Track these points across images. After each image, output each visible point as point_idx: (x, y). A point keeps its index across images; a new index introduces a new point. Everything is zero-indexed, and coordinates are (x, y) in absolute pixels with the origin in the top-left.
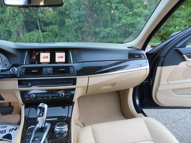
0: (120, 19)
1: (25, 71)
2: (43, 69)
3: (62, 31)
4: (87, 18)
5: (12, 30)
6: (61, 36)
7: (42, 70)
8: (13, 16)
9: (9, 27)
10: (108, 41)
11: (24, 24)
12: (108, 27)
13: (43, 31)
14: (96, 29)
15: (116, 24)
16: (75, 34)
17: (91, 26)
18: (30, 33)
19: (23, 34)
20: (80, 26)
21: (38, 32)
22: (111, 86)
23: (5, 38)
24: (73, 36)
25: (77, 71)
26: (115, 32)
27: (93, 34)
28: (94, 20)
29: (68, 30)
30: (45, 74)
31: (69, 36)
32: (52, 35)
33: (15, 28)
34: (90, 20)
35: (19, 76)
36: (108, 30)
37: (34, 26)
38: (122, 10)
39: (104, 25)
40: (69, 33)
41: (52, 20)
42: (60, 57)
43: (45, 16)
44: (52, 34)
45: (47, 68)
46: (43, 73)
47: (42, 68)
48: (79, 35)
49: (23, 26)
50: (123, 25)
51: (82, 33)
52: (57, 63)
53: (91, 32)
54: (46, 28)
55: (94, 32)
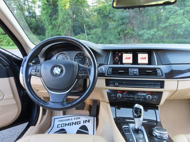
0: (167, 19)
1: (112, 70)
3: (105, 34)
4: (131, 20)
6: (104, 38)
8: (64, 22)
9: (60, 32)
11: (72, 28)
12: (154, 28)
13: (88, 35)
14: (139, 32)
15: (163, 24)
16: (118, 36)
17: (135, 28)
18: (77, 36)
20: (124, 28)
21: (83, 35)
24: (116, 38)
25: (165, 73)
26: (161, 33)
27: (137, 36)
28: (139, 21)
29: (111, 32)
30: (131, 74)
31: (112, 39)
32: (96, 38)
34: (134, 22)
35: (106, 75)
36: (152, 32)
37: (80, 30)
38: (170, 10)
39: (149, 26)
40: (112, 36)
41: (96, 24)
42: (143, 58)
43: (90, 21)
44: (96, 36)
45: (132, 69)
49: (71, 30)
50: (170, 25)
51: (125, 36)
52: (139, 64)
53: (134, 34)
54: (90, 32)
55: (137, 34)
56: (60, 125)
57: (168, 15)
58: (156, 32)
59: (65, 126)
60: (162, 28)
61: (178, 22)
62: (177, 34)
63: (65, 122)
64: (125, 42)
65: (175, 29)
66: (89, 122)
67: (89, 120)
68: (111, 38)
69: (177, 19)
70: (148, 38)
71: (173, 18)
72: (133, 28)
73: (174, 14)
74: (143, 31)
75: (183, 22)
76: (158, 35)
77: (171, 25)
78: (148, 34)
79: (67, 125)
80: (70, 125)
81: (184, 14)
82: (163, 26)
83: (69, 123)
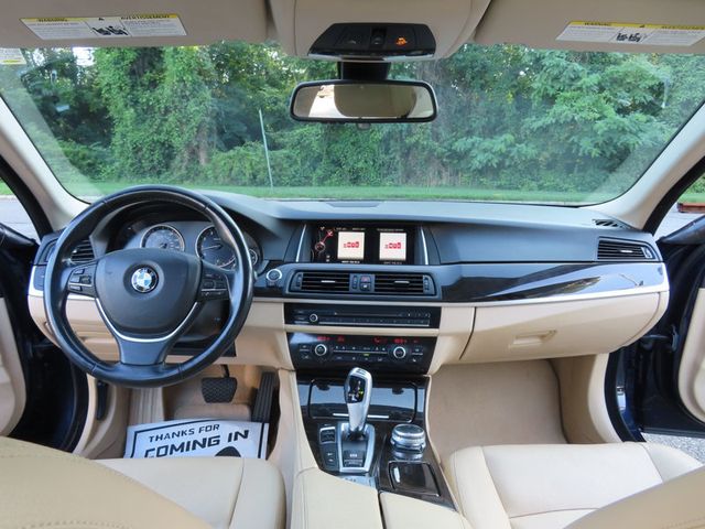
0: (550, 100)
1: (303, 279)
2: (349, 276)
3: (335, 147)
5: (177, 142)
6: (333, 162)
7: (348, 281)
8: (183, 97)
9: (168, 133)
10: (503, 182)
11: (214, 122)
12: (504, 130)
13: (273, 146)
14: (456, 144)
15: (534, 118)
16: (382, 156)
17: (441, 130)
18: (231, 153)
19: (210, 155)
21: (256, 149)
22: (538, 340)
23: (153, 168)
24: (374, 161)
25: (443, 288)
26: (529, 150)
28: (454, 107)
29: (358, 141)
31: (360, 165)
32: (304, 160)
33: (186, 137)
35: (287, 292)
36: (499, 143)
37: (246, 128)
38: (556, 72)
39: (489, 122)
40: (359, 153)
44: (304, 154)
45: (359, 276)
46: (351, 290)
47: (346, 274)
48: (394, 158)
49: (210, 129)
50: (557, 121)
51: (406, 155)
52: (382, 262)
53: (440, 150)
54: (282, 136)
55: (450, 150)
56: (153, 449)
57: (549, 88)
58: (512, 145)
59: (171, 453)
60: (532, 131)
61: (584, 115)
62: (580, 154)
63: (169, 442)
64: (408, 177)
65: (575, 138)
66: (245, 436)
67: (246, 432)
68: (359, 161)
69: (580, 103)
70: (487, 165)
71: (565, 99)
72: (435, 129)
73: (571, 85)
74: (470, 140)
75: (598, 116)
76: (519, 157)
77: (562, 121)
78: (485, 151)
79: (177, 450)
80: (188, 449)
81: (602, 89)
82: (536, 125)
83: (183, 444)
